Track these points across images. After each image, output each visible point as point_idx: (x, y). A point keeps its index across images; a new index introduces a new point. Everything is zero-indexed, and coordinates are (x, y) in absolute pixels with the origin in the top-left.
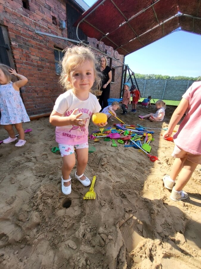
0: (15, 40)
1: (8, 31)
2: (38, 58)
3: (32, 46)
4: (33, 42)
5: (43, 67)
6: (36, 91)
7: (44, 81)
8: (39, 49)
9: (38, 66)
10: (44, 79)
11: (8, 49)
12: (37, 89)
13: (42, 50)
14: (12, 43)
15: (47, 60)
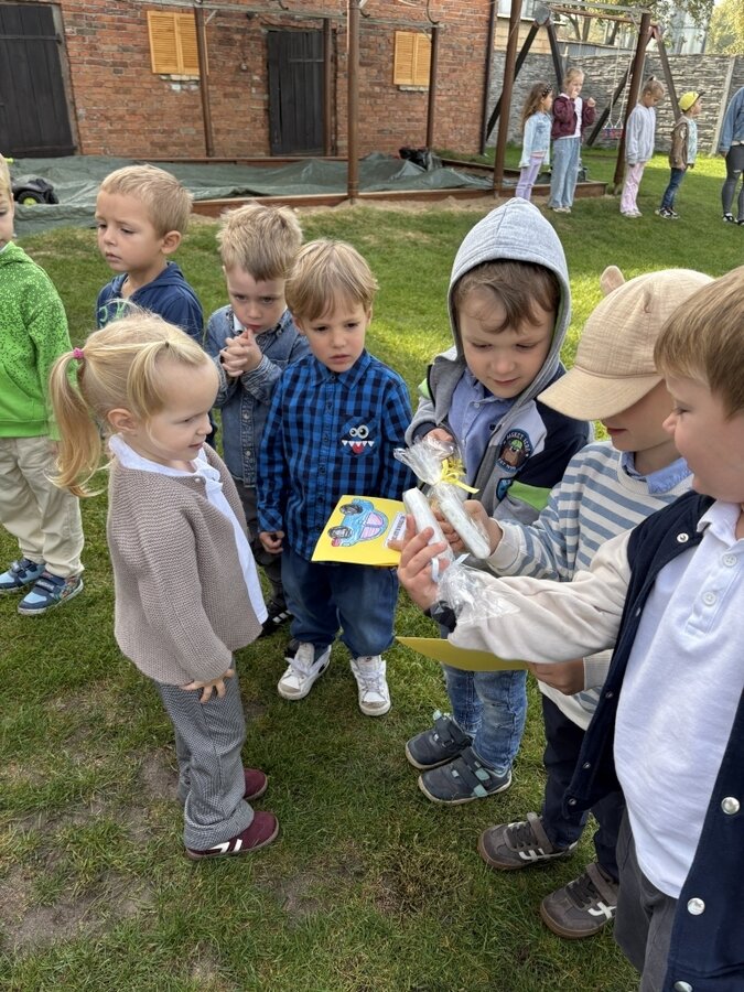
0: (72, 24)
1: (61, 10)
2: (115, 48)
3: (104, 27)
4: (106, 17)
5: (125, 65)
6: (107, 118)
7: (128, 97)
8: (118, 28)
9: (114, 64)
10: (127, 91)
11: (60, 42)
12: (110, 114)
13: (125, 29)
14: (67, 30)
15: (136, 48)
